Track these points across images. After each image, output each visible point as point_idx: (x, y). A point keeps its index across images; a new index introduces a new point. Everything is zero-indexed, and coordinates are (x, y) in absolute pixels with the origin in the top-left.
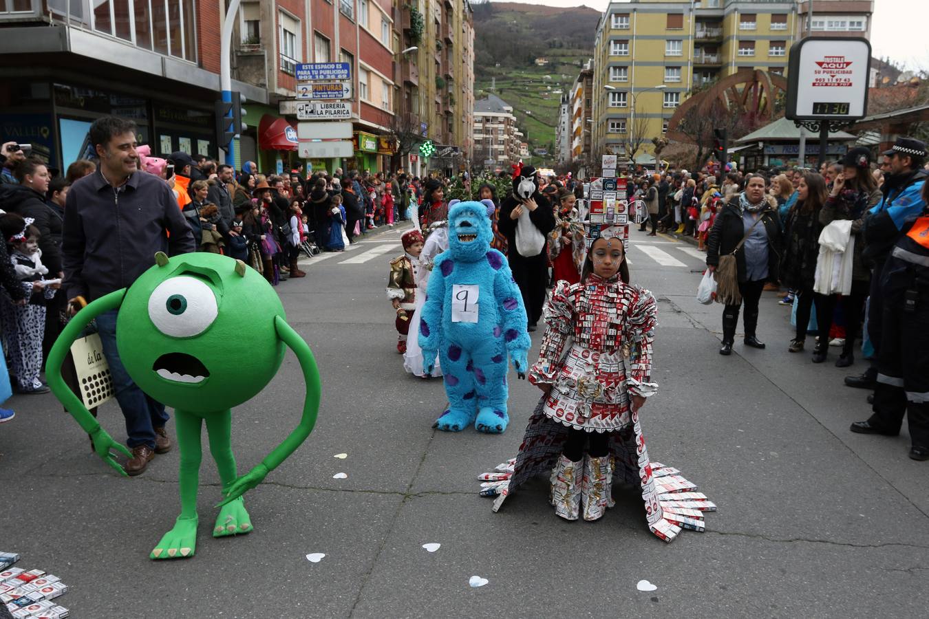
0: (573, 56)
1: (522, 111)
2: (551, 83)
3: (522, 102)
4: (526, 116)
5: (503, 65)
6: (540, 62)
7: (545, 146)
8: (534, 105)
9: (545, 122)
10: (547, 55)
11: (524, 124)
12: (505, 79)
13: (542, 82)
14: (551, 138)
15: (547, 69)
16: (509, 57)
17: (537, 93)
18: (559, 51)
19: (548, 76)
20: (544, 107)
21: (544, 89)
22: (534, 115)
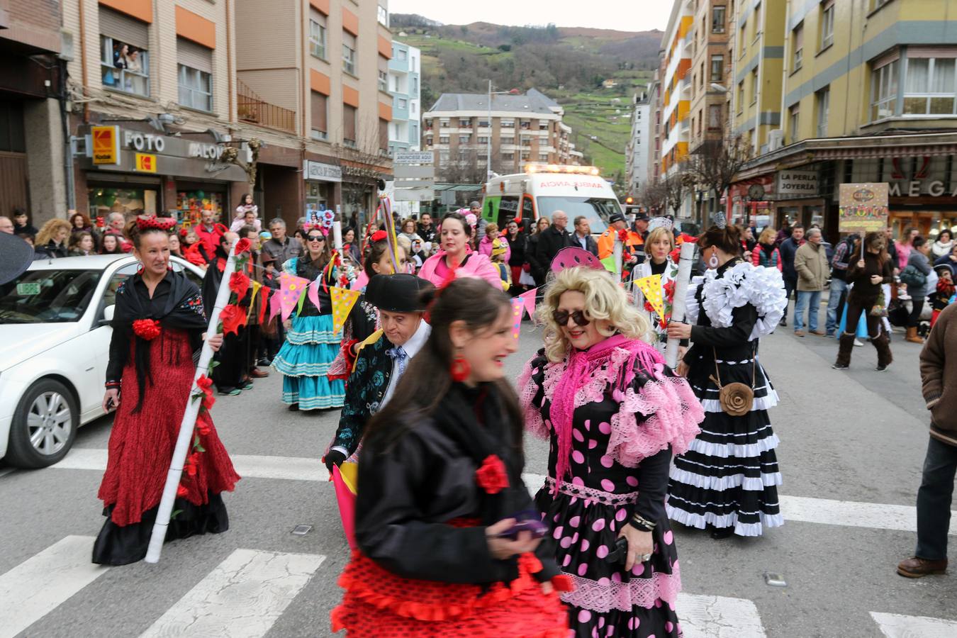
0: (646, 78)
1: (586, 136)
2: (620, 106)
3: (587, 126)
4: (591, 142)
5: (568, 87)
6: (609, 84)
7: (613, 175)
8: (601, 130)
9: (612, 148)
10: (615, 78)
11: (588, 150)
12: (568, 102)
13: (609, 105)
14: (619, 166)
15: (616, 92)
16: (574, 79)
17: (605, 117)
18: (630, 73)
19: (617, 100)
20: (612, 132)
21: (612, 112)
22: (600, 141)
